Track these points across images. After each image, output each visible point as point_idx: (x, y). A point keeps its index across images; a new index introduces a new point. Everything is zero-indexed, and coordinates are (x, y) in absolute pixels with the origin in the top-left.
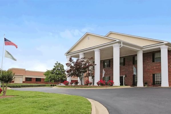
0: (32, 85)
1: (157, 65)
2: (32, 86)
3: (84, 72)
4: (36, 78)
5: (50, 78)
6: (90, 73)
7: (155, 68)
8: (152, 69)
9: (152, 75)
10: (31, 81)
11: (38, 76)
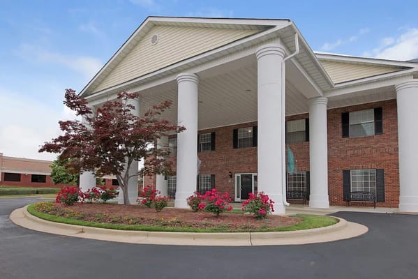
0: (16, 191)
1: (356, 145)
2: (17, 193)
3: (136, 156)
4: (32, 175)
5: (55, 174)
6: (159, 161)
7: (349, 153)
8: (343, 156)
9: (341, 174)
10: (19, 180)
11: (38, 171)
